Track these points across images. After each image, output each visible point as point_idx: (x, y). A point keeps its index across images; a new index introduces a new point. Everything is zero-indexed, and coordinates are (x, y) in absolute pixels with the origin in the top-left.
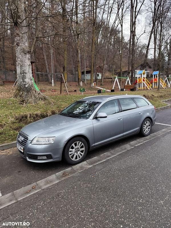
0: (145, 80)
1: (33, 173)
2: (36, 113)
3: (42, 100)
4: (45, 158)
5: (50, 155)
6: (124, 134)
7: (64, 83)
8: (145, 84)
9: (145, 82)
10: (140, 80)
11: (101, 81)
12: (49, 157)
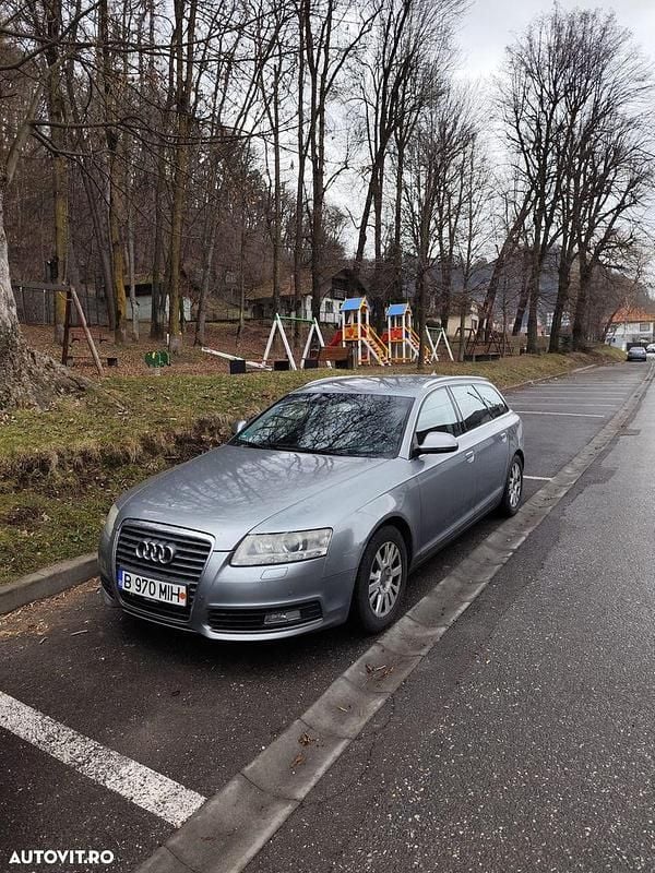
0: (368, 331)
1: (242, 689)
2: (79, 445)
3: (68, 391)
4: (295, 615)
5: (316, 602)
6: (478, 507)
7: (81, 325)
8: (367, 344)
9: (369, 337)
10: (351, 332)
11: (198, 329)
12: (309, 610)
